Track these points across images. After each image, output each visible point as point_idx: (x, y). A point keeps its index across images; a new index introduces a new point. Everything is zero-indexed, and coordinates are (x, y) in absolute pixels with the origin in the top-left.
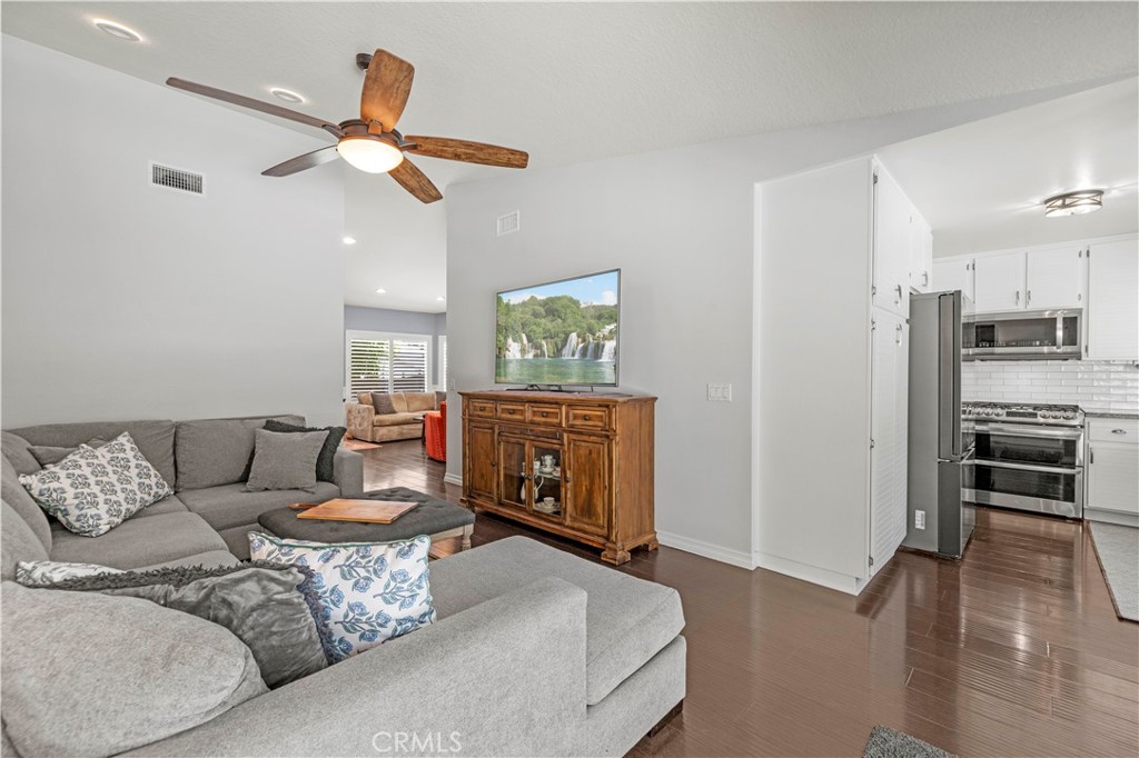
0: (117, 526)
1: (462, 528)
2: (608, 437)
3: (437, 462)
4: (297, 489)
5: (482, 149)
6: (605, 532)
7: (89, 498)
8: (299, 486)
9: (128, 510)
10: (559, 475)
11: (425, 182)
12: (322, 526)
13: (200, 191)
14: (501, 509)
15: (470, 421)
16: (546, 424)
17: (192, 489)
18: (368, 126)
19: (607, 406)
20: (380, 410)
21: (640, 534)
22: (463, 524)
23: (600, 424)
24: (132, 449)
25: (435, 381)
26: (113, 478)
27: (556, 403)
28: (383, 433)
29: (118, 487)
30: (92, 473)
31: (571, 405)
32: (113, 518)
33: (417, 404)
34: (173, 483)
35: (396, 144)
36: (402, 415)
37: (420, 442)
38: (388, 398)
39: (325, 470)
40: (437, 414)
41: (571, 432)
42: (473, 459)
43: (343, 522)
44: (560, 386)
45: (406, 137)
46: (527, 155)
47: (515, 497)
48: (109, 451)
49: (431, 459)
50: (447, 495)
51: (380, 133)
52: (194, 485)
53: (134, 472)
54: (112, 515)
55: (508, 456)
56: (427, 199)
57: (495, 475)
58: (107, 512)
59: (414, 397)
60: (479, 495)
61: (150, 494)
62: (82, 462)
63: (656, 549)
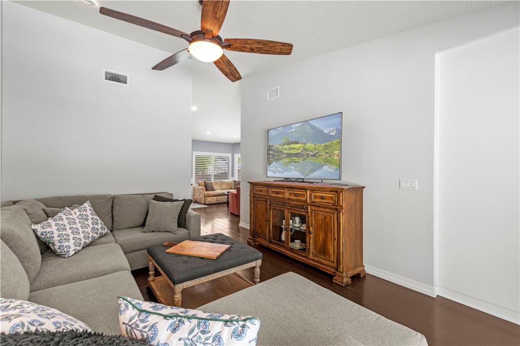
0: (79, 251)
1: (255, 262)
2: (337, 209)
3: (235, 216)
4: (168, 232)
5: (266, 44)
6: (335, 265)
7: (65, 237)
8: (169, 230)
9: (85, 242)
10: (305, 228)
11: (233, 69)
12: (179, 258)
13: (126, 83)
14: (271, 245)
15: (254, 197)
16: (297, 200)
17: (120, 229)
18: (205, 33)
19: (337, 192)
20: (208, 189)
21: (356, 267)
22: (256, 259)
23: (332, 202)
24: (90, 210)
25: (233, 176)
26: (79, 226)
27: (304, 189)
28: (209, 200)
29: (81, 230)
30: (68, 223)
31: (312, 190)
32: (76, 247)
33: (224, 186)
34: (110, 226)
35: (219, 44)
36: (218, 191)
37: (226, 205)
38: (211, 183)
39: (182, 221)
40: (234, 191)
41: (312, 205)
42: (255, 217)
43: (190, 257)
44: (303, 179)
45: (225, 40)
46: (292, 46)
47: (278, 239)
48: (79, 211)
49: (231, 213)
50: (241, 234)
51: (211, 37)
52: (120, 227)
53: (90, 221)
54: (76, 246)
55: (275, 216)
56: (234, 79)
57: (268, 226)
58: (74, 244)
59: (224, 183)
60: (259, 236)
61: (97, 233)
62: (64, 217)
63: (365, 276)
